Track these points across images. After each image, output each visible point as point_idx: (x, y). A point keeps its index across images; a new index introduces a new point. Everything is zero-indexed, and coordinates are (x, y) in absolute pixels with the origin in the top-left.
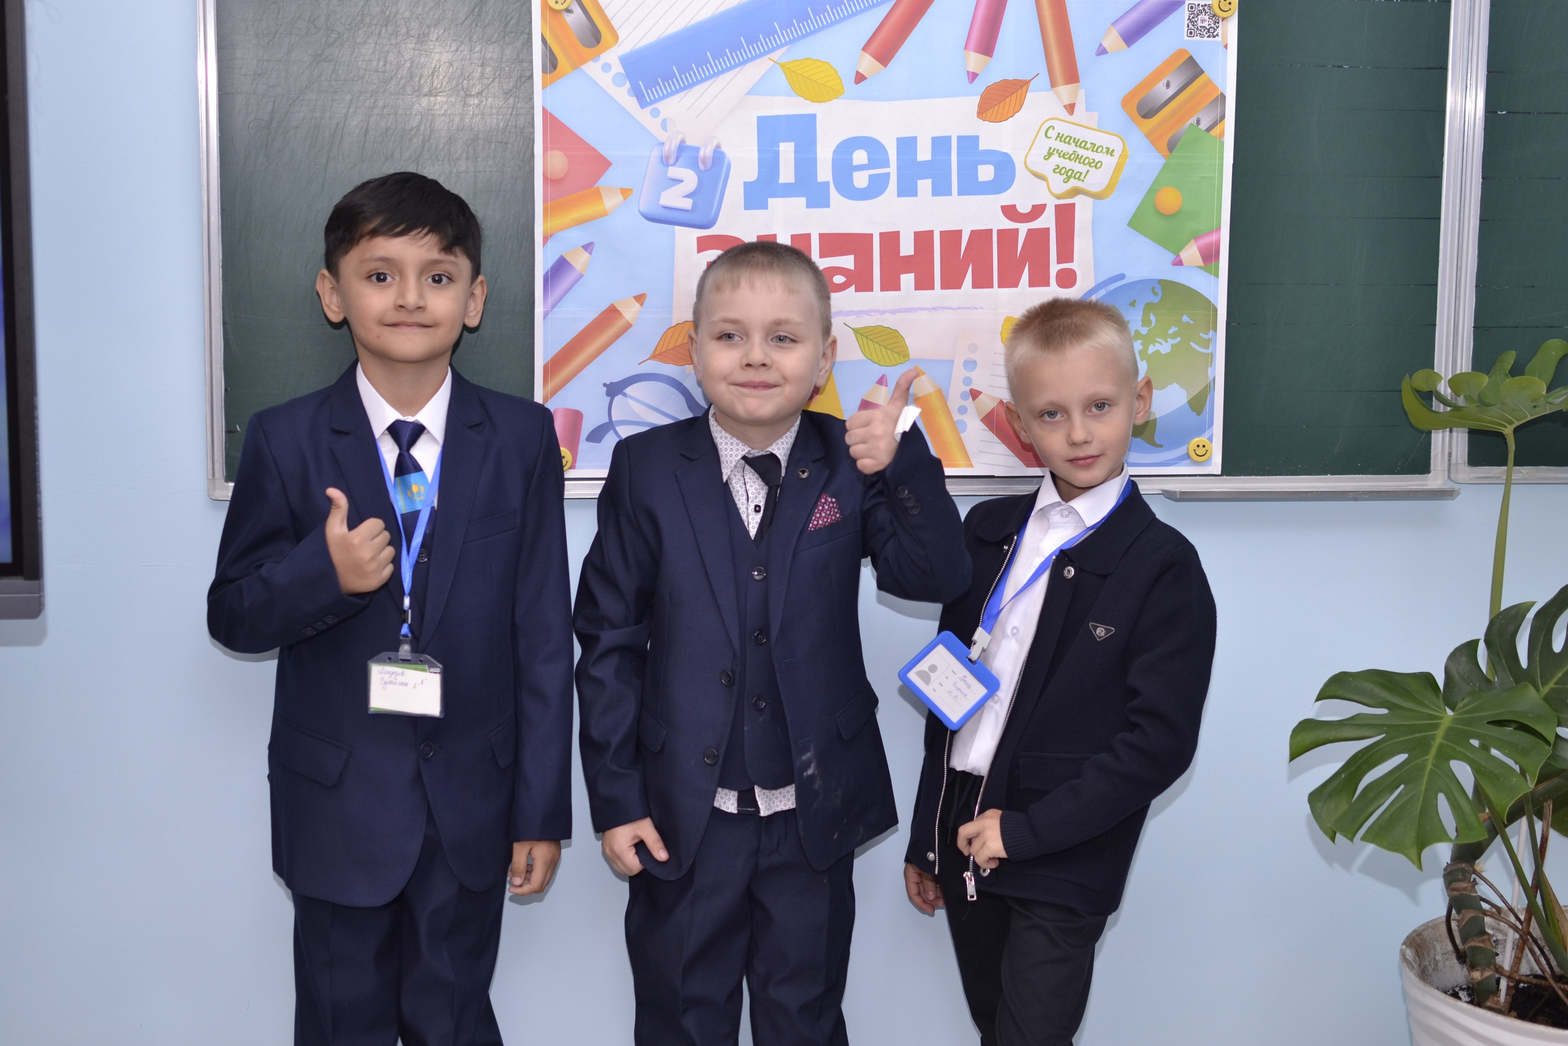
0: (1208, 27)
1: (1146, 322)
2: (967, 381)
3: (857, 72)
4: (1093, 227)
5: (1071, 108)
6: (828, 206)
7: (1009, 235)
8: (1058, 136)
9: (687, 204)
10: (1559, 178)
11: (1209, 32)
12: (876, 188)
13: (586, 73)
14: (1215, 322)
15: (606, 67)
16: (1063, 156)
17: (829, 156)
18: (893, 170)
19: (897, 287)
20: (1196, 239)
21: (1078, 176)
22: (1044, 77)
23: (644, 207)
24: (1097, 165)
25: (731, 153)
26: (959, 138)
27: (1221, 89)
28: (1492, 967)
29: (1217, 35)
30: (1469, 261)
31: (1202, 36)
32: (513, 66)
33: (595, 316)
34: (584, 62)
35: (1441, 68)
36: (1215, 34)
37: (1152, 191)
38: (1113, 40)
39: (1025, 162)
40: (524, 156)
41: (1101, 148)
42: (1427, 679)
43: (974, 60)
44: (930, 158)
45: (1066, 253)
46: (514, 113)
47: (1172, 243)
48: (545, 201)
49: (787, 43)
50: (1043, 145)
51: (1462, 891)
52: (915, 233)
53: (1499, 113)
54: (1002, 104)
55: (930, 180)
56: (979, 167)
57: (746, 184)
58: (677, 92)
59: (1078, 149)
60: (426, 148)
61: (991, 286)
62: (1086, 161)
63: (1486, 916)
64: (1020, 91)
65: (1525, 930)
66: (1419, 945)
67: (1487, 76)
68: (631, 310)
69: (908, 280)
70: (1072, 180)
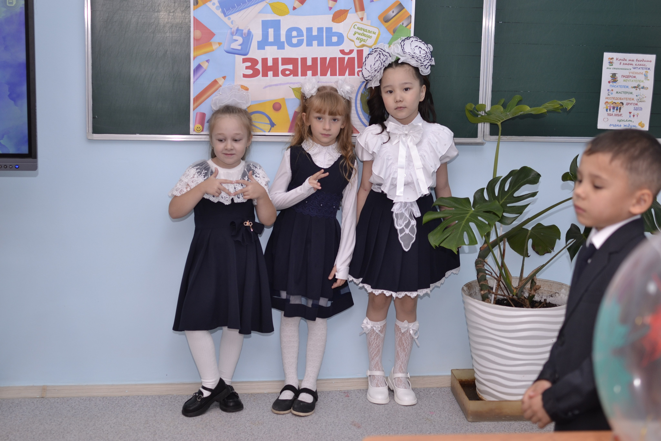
3: (294, 6)
5: (362, 19)
6: (284, 49)
7: (342, 60)
8: (358, 28)
9: (239, 48)
10: (519, 44)
12: (300, 43)
13: (207, 6)
15: (214, 4)
16: (359, 34)
17: (285, 33)
18: (305, 38)
19: (306, 75)
21: (364, 41)
22: (353, 9)
23: (225, 48)
24: (370, 37)
25: (253, 32)
26: (326, 28)
27: (410, 14)
28: (487, 290)
30: (490, 70)
32: (184, 3)
33: (210, 83)
34: (207, 2)
35: (481, 8)
39: (347, 36)
40: (188, 32)
41: (371, 32)
42: (467, 200)
43: (331, 3)
44: (317, 34)
46: (184, 18)
48: (194, 46)
50: (353, 30)
51: (480, 267)
52: (312, 58)
53: (500, 22)
54: (340, 17)
55: (317, 41)
56: (333, 37)
57: (258, 42)
58: (236, 12)
59: (364, 32)
60: (157, 29)
61: (336, 75)
62: (367, 36)
63: (487, 275)
64: (345, 13)
65: (500, 280)
66: (469, 286)
67: (496, 11)
68: (221, 81)
69: (309, 73)
70: (362, 42)
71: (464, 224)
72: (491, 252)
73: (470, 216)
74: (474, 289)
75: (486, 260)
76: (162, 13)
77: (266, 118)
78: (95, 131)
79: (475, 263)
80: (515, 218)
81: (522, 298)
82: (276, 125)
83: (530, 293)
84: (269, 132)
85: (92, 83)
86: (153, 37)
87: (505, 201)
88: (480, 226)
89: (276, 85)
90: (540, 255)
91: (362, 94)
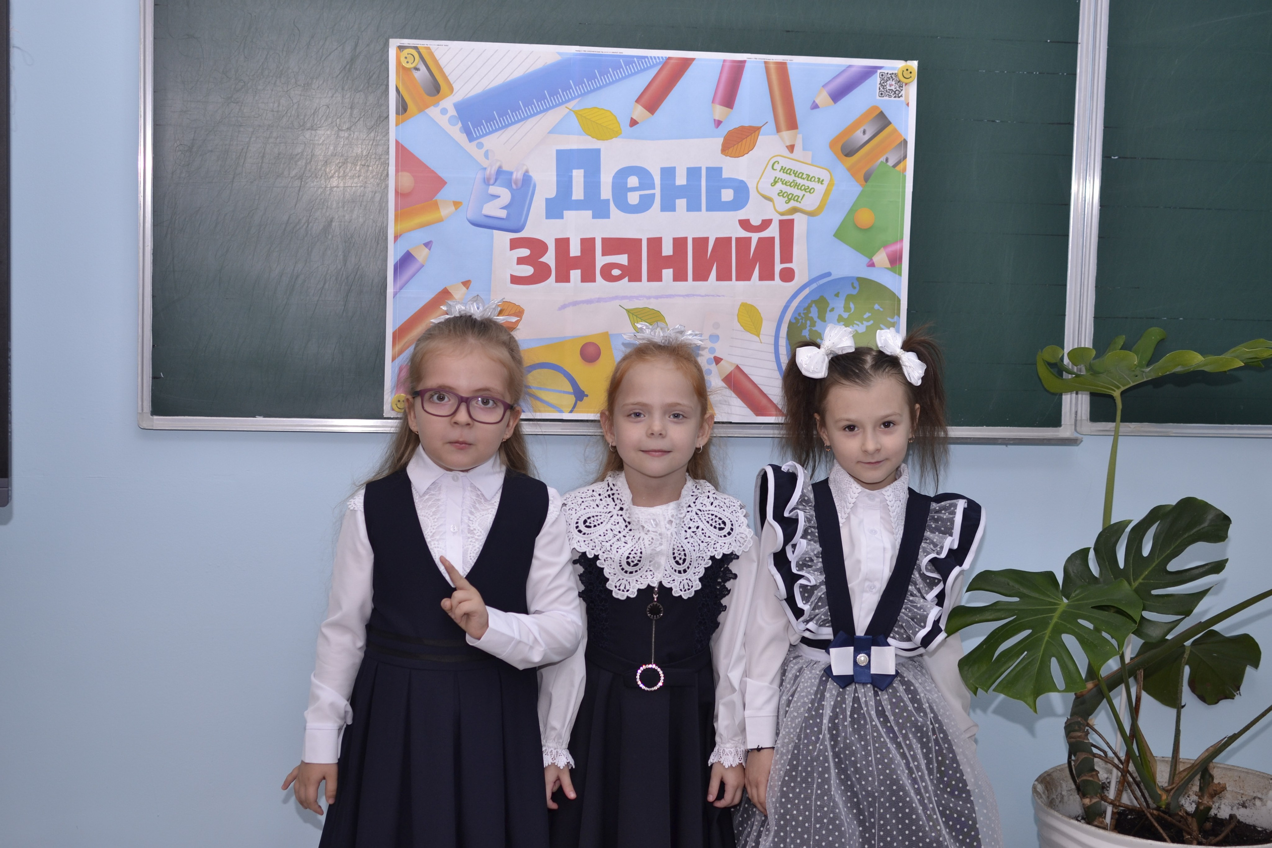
0: (894, 90)
1: (847, 309)
2: (712, 350)
3: (632, 118)
4: (808, 237)
5: (791, 148)
6: (608, 217)
7: (743, 243)
8: (781, 169)
9: (503, 214)
10: (1157, 207)
11: (895, 93)
12: (645, 204)
13: (429, 115)
14: (899, 309)
15: (444, 111)
16: (786, 184)
17: (610, 180)
18: (657, 191)
19: (659, 278)
20: (885, 247)
21: (796, 199)
22: (772, 125)
23: (471, 215)
24: (811, 191)
25: (535, 176)
26: (707, 169)
27: (904, 136)
28: (1098, 795)
29: (901, 96)
30: (1090, 268)
31: (890, 96)
32: (374, 109)
33: (432, 296)
34: (427, 107)
35: (1069, 123)
36: (900, 95)
37: (852, 211)
38: (823, 98)
39: (757, 188)
40: (381, 175)
41: (813, 179)
42: (1050, 576)
43: (719, 111)
44: (685, 183)
45: (787, 256)
46: (374, 144)
47: (867, 250)
48: (396, 209)
49: (579, 96)
50: (770, 175)
51: (1078, 739)
52: (673, 238)
53: (1113, 157)
54: (740, 144)
55: (685, 200)
56: (722, 190)
57: (547, 200)
58: (496, 130)
59: (796, 179)
60: (308, 168)
61: (731, 280)
62: (803, 188)
63: (1096, 757)
64: (753, 135)
65: (1125, 769)
66: (1049, 783)
67: (1104, 131)
68: (459, 293)
69: (668, 273)
70: (792, 201)
71: (1049, 637)
72: (1105, 700)
73: (1061, 617)
74: (1059, 789)
75: (1092, 720)
76: (320, 132)
77: (565, 379)
78: (159, 409)
79: (1066, 728)
80: (1175, 623)
81: (1180, 814)
82: (587, 396)
83: (1200, 801)
84: (571, 412)
85: (153, 296)
86: (300, 187)
87: (1146, 581)
88: (1087, 640)
89: (590, 302)
90: (1208, 704)
91: (790, 325)
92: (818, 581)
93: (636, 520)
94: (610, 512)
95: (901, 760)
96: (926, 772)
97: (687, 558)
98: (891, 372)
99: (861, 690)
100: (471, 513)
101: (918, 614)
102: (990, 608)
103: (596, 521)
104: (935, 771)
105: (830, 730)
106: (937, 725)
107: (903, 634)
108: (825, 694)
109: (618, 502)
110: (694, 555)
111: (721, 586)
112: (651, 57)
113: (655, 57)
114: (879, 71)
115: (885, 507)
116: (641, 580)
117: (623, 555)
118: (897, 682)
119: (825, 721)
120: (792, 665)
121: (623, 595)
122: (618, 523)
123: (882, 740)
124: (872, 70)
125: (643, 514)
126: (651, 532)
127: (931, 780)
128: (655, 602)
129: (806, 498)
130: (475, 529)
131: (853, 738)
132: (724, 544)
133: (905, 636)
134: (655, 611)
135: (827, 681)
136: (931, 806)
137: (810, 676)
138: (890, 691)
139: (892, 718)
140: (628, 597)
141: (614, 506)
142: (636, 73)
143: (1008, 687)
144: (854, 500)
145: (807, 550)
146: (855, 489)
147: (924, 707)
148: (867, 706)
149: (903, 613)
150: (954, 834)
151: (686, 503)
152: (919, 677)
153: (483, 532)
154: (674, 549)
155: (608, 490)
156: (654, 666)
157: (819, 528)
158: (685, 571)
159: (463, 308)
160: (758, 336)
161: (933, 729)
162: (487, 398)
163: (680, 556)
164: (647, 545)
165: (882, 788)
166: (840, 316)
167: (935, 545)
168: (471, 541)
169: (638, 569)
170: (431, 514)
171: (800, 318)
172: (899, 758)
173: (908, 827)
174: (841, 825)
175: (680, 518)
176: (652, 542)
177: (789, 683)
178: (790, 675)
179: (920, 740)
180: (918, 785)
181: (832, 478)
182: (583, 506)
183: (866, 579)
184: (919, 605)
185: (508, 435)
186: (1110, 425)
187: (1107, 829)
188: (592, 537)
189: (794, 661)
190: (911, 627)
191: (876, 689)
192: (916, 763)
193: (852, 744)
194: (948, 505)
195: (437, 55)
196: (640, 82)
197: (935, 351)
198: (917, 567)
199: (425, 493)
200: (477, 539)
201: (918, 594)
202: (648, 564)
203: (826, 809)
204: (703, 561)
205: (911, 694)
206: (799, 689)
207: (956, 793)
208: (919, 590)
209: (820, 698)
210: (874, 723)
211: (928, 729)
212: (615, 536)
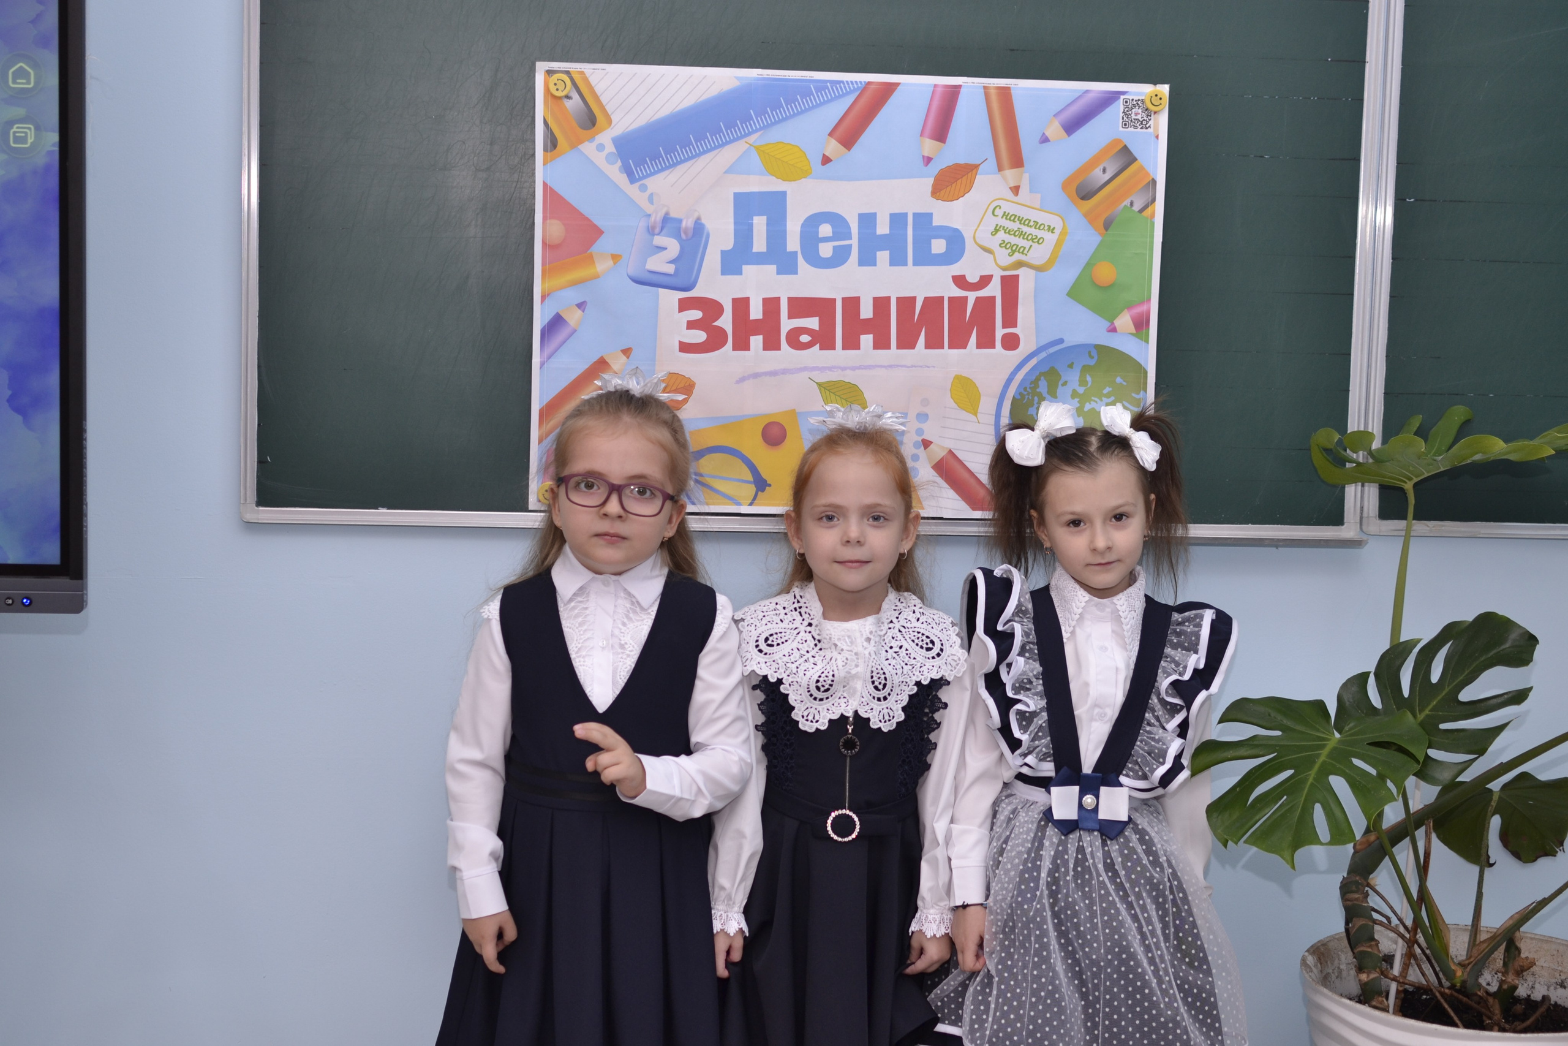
0: (1141, 120)
1: (1083, 382)
2: (920, 432)
3: (824, 155)
4: (1035, 296)
5: (1016, 190)
6: (796, 273)
7: (957, 304)
8: (1004, 215)
9: (670, 269)
10: (1463, 260)
11: (1142, 123)
12: (840, 257)
13: (582, 152)
14: (1145, 383)
15: (601, 147)
16: (1009, 233)
17: (798, 229)
18: (854, 242)
19: (856, 346)
20: (1129, 308)
21: (1022, 251)
22: (992, 162)
23: (631, 271)
24: (1039, 241)
25: (709, 224)
26: (914, 214)
27: (1152, 175)
28: (1378, 970)
29: (1149, 127)
30: (1380, 332)
31: (1135, 127)
32: (519, 144)
33: (586, 367)
34: (581, 142)
35: (1354, 159)
36: (1147, 126)
37: (1089, 265)
38: (1054, 130)
39: (974, 238)
40: (526, 224)
41: (1042, 226)
42: (1319, 706)
43: (929, 146)
44: (888, 232)
45: (1010, 319)
46: (518, 186)
47: (1107, 313)
48: (544, 264)
49: (761, 129)
50: (991, 223)
51: (1355, 902)
52: (875, 299)
53: (1408, 200)
54: (954, 185)
55: (888, 252)
56: (933, 241)
57: (723, 252)
58: (663, 170)
59: (1022, 227)
60: (440, 215)
61: (942, 347)
62: (1030, 237)
63: (1376, 924)
64: (970, 174)
65: (1412, 939)
66: (1323, 954)
67: (1397, 167)
68: (618, 362)
69: (867, 340)
70: (1016, 253)
71: (1315, 779)
72: (1387, 858)
73: (1330, 755)
74: (1336, 962)
75: (1373, 878)
76: (455, 172)
77: (744, 466)
78: (266, 497)
79: (1341, 888)
80: (1467, 764)
81: (1479, 993)
82: (770, 485)
83: (1504, 978)
84: (751, 504)
86: (431, 238)
87: (1433, 712)
88: (1359, 784)
89: (773, 374)
90: (1524, 862)
91: (1015, 402)
92: (1039, 707)
93: (828, 637)
94: (796, 628)
95: (1132, 924)
96: (1162, 938)
97: (888, 682)
98: (1121, 455)
99: (1087, 838)
100: (624, 624)
101: (1156, 748)
102: (1246, 743)
103: (779, 638)
104: (1172, 937)
105: (1049, 885)
106: (1176, 883)
107: (1138, 771)
108: (1044, 841)
109: (805, 616)
110: (897, 680)
111: (929, 718)
112: (847, 82)
113: (852, 82)
114: (1122, 97)
115: (1117, 618)
116: (833, 708)
117: (812, 679)
118: (1129, 830)
119: (1043, 875)
120: (1005, 806)
121: (811, 727)
122: (806, 641)
123: (1111, 899)
124: (1114, 97)
125: (836, 629)
126: (845, 651)
127: (1167, 948)
128: (850, 734)
129: (1023, 608)
130: (626, 643)
131: (1076, 896)
132: (931, 668)
133: (1140, 773)
134: (850, 745)
135: (1046, 826)
136: (1167, 978)
137: (1026, 819)
138: (1122, 840)
139: (1122, 873)
140: (817, 729)
141: (801, 621)
142: (829, 101)
143: (1262, 839)
144: (1080, 610)
145: (1024, 670)
146: (1082, 596)
147: (1161, 860)
148: (1093, 858)
149: (1138, 746)
150: (1193, 1012)
151: (888, 619)
152: (1154, 824)
153: (636, 646)
154: (872, 672)
155: (794, 603)
156: (847, 812)
157: (1039, 643)
158: (885, 698)
159: (620, 382)
160: (975, 414)
161: (1171, 887)
162: (645, 488)
163: (880, 680)
164: (840, 667)
165: (1109, 957)
166: (1074, 391)
167: (1177, 664)
168: (622, 658)
169: (829, 696)
170: (577, 625)
171: (1025, 393)
172: (1129, 920)
173: (1139, 1003)
174: (1062, 998)
175: (880, 636)
176: (846, 663)
177: (1001, 826)
178: (1001, 817)
179: (1155, 900)
180: (1153, 954)
181: (1054, 584)
182: (764, 621)
183: (1096, 705)
184: (1157, 737)
185: (670, 533)
186: (1402, 524)
187: (1388, 1011)
188: (775, 657)
189: (1007, 801)
190: (1148, 764)
191: (1104, 837)
192: (1150, 928)
193: (1075, 903)
194: (1192, 616)
195: (593, 80)
196: (835, 111)
197: (1170, 430)
198: (1156, 690)
199: (571, 600)
200: (628, 656)
201: (1157, 723)
202: (842, 689)
203: (1043, 980)
204: (906, 687)
205: (1146, 845)
206: (1013, 835)
207: (1196, 964)
208: (1158, 719)
209: (1038, 847)
210: (1101, 879)
211: (1164, 886)
212: (802, 656)
